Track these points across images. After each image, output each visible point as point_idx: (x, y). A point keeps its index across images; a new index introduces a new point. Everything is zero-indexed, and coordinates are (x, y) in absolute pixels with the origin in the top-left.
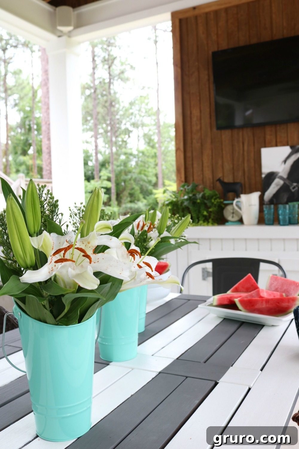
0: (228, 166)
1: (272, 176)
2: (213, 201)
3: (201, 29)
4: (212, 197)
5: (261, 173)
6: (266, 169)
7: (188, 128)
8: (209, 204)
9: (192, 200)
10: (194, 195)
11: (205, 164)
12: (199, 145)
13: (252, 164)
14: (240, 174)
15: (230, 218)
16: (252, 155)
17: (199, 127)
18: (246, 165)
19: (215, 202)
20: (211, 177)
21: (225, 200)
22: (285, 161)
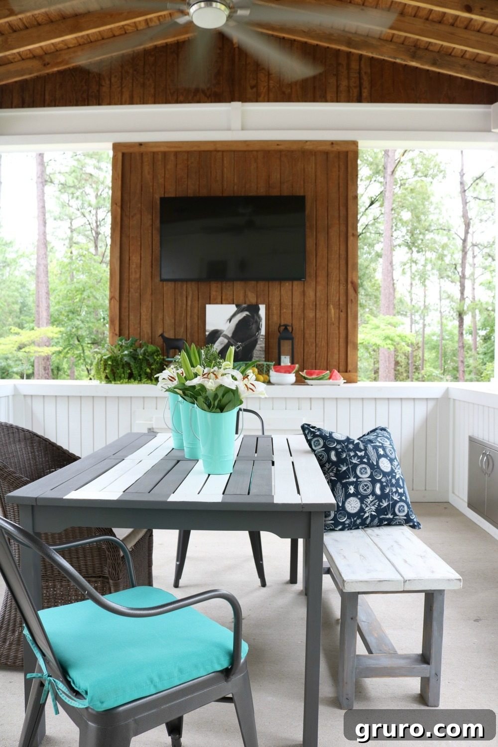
0: (169, 321)
1: (215, 334)
2: (155, 357)
3: (147, 169)
4: (154, 353)
5: (205, 330)
6: (210, 327)
7: (126, 275)
8: (151, 361)
9: (134, 356)
10: (135, 350)
11: (143, 317)
12: (137, 295)
13: (196, 320)
14: (182, 329)
16: (196, 310)
17: (138, 276)
18: (189, 320)
19: (158, 359)
20: (149, 331)
21: (168, 357)
22: (230, 320)
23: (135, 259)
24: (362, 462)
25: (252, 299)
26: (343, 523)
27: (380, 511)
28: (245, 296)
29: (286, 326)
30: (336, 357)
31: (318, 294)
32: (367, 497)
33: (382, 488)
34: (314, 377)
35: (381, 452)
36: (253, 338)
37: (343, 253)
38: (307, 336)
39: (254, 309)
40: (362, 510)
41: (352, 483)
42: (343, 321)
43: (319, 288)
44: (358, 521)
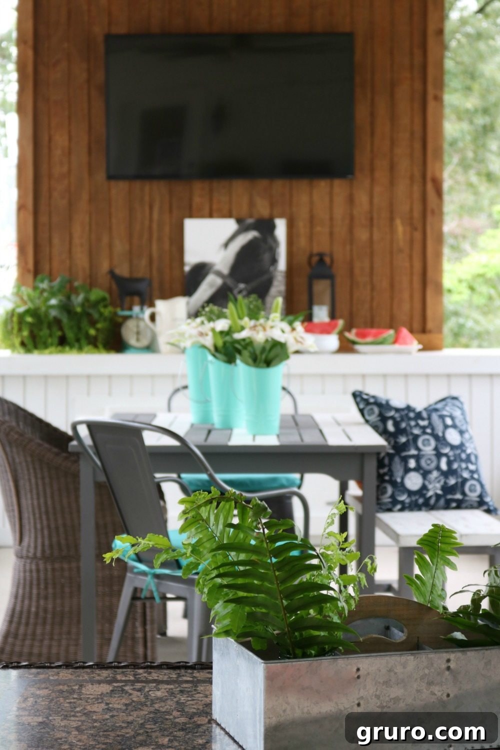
0: (120, 247)
1: (201, 270)
2: (102, 310)
4: (100, 303)
5: (182, 263)
6: (192, 256)
8: (96, 316)
9: (66, 308)
10: (69, 298)
11: (76, 241)
12: (65, 202)
13: (167, 246)
14: (144, 262)
15: (132, 341)
16: (167, 229)
17: (65, 169)
18: (155, 247)
19: (107, 311)
21: (123, 309)
22: (226, 245)
23: (61, 140)
24: (424, 433)
25: (263, 209)
26: (402, 502)
27: (447, 489)
28: (252, 204)
29: (321, 256)
30: (406, 307)
31: (376, 200)
32: (430, 472)
33: (449, 463)
34: (369, 339)
35: (449, 421)
36: (265, 277)
37: (418, 128)
38: (357, 271)
39: (266, 227)
40: (424, 488)
41: (413, 456)
42: (417, 246)
43: (378, 189)
44: (421, 501)
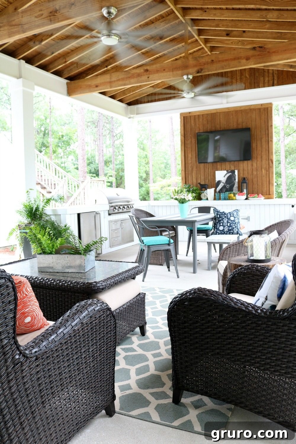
0: (202, 178)
1: (219, 182)
3: (192, 121)
4: (196, 190)
5: (215, 181)
6: (217, 179)
7: (187, 162)
10: (189, 189)
11: (193, 177)
12: (191, 169)
13: (212, 177)
14: (207, 181)
15: (203, 198)
16: (212, 173)
17: (191, 162)
18: (210, 177)
19: (198, 192)
20: (196, 182)
21: (201, 191)
22: (224, 176)
23: (190, 155)
24: (225, 218)
25: (233, 168)
26: (218, 233)
27: (229, 230)
28: (230, 167)
29: (244, 179)
30: (265, 189)
31: (258, 165)
32: (225, 226)
33: (230, 224)
34: (251, 197)
35: (232, 215)
36: (233, 183)
37: (267, 148)
38: (254, 181)
39: (233, 172)
40: (224, 229)
41: (221, 223)
42: (268, 175)
43: (258, 162)
44: (223, 232)
